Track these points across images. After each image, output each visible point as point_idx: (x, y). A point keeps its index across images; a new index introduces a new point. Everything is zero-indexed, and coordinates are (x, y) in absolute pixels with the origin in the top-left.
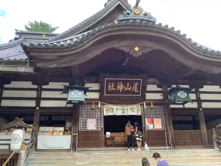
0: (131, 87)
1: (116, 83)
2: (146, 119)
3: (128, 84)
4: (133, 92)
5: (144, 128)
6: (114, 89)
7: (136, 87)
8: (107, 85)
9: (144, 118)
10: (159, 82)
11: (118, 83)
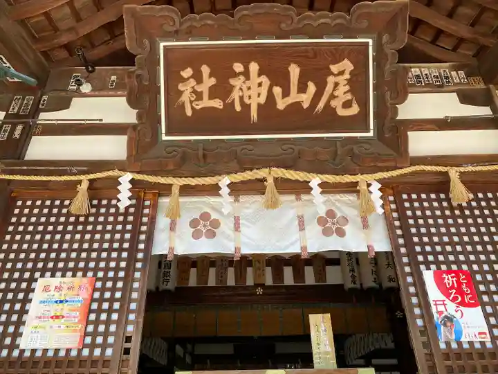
0: (312, 88)
1: (222, 66)
2: (428, 276)
3: (294, 71)
4: (329, 120)
5: (423, 332)
6: (217, 104)
7: (343, 88)
8: (173, 78)
9: (414, 264)
10: (468, 75)
11: (238, 67)
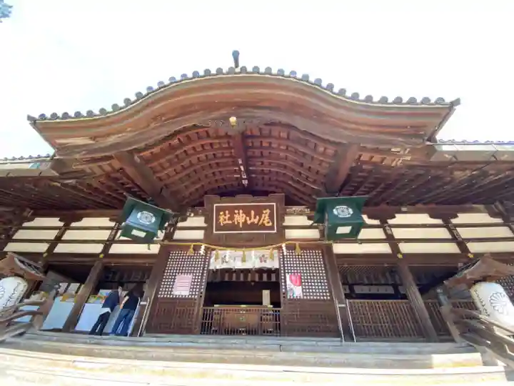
0: (258, 217)
1: (232, 211)
2: (288, 276)
3: (253, 212)
4: (263, 227)
5: (284, 294)
6: (230, 222)
7: (267, 217)
8: (218, 215)
9: (285, 273)
11: (236, 211)
